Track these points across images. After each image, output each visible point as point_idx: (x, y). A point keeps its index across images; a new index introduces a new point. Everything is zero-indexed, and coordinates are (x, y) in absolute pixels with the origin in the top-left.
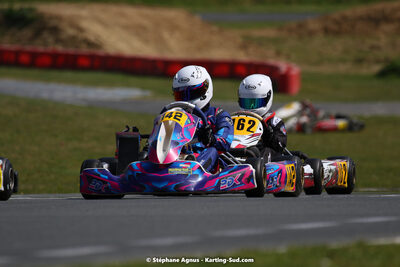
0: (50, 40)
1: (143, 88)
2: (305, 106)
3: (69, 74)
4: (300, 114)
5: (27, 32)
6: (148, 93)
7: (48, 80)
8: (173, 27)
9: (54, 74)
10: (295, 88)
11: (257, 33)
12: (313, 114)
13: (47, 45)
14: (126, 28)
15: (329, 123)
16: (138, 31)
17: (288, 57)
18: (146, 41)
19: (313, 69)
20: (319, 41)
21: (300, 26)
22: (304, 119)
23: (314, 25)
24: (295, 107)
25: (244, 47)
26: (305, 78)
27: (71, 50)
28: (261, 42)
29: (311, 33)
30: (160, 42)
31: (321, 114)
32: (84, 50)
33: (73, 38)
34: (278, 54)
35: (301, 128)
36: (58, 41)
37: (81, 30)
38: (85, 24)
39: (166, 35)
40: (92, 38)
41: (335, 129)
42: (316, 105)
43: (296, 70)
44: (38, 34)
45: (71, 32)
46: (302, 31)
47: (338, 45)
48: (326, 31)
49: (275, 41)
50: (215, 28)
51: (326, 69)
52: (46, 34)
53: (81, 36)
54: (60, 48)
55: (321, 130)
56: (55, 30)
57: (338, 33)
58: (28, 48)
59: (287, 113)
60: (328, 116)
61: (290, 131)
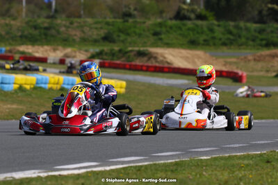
0: (154, 61)
1: (188, 80)
2: (249, 88)
3: (161, 74)
4: (248, 90)
5: (145, 59)
6: (191, 82)
7: (153, 76)
8: (199, 58)
9: (155, 74)
10: (245, 80)
11: (229, 60)
12: (253, 91)
13: (152, 63)
14: (181, 57)
15: (258, 94)
16: (186, 58)
17: (241, 69)
18: (189, 63)
19: (251, 74)
20: (252, 63)
21: (245, 58)
22: (249, 93)
23: (250, 58)
24: (246, 88)
25: (225, 65)
26: (248, 77)
27: (161, 65)
28: (231, 63)
29: (249, 61)
30: (194, 63)
31: (255, 91)
32: (166, 65)
33: (162, 61)
34: (237, 68)
35: (248, 96)
36: (157, 62)
37: (165, 58)
38: (166, 56)
39: (196, 60)
40: (169, 61)
41: (261, 96)
42: (253, 87)
43: (245, 74)
44: (149, 59)
45: (161, 58)
46: (246, 60)
47: (260, 65)
48: (255, 60)
49: (235, 63)
50: (214, 58)
51: (255, 74)
52: (152, 59)
53: (165, 60)
54: (157, 65)
55: (255, 96)
56: (156, 58)
57: (259, 61)
58: (146, 64)
59: (242, 90)
60: (258, 91)
61: (243, 97)
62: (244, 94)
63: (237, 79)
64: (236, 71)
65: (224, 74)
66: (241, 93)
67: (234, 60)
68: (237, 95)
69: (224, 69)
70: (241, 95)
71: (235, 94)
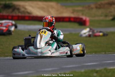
2: (91, 29)
3: (23, 22)
5: (10, 10)
8: (52, 7)
10: (88, 24)
11: (77, 8)
13: (16, 13)
14: (39, 8)
15: (98, 34)
16: (42, 9)
18: (45, 12)
19: (93, 19)
20: (94, 11)
21: (89, 6)
22: (91, 33)
23: (93, 6)
25: (73, 13)
26: (91, 21)
27: (23, 15)
29: (92, 8)
31: (95, 31)
32: (27, 15)
33: (23, 12)
34: (83, 14)
35: (90, 36)
36: (19, 12)
37: (26, 9)
38: (27, 7)
39: (50, 10)
40: (29, 11)
41: (99, 36)
43: (88, 19)
44: (13, 10)
45: (22, 9)
46: (89, 8)
47: (100, 11)
48: (96, 8)
50: (64, 7)
52: (16, 10)
53: (26, 11)
54: (20, 14)
55: (95, 36)
56: (18, 9)
57: (100, 8)
58: (11, 14)
59: (85, 31)
60: (97, 32)
61: (86, 37)
62: (87, 34)
63: (82, 23)
64: (81, 16)
65: (72, 20)
66: (85, 33)
67: (80, 8)
68: (81, 36)
69: (72, 15)
70: (84, 35)
71: (80, 35)
